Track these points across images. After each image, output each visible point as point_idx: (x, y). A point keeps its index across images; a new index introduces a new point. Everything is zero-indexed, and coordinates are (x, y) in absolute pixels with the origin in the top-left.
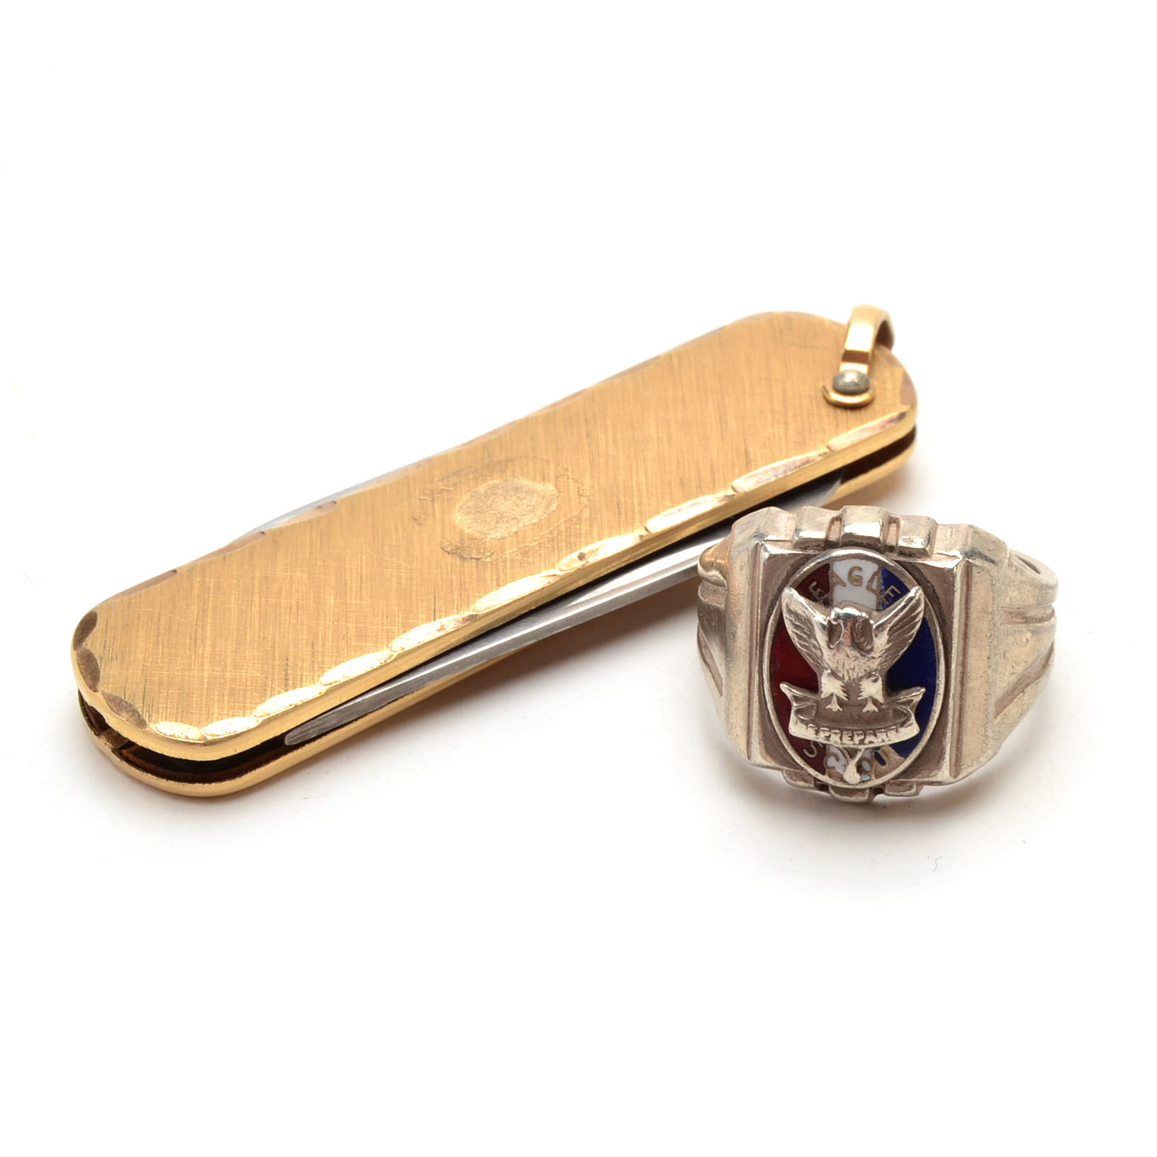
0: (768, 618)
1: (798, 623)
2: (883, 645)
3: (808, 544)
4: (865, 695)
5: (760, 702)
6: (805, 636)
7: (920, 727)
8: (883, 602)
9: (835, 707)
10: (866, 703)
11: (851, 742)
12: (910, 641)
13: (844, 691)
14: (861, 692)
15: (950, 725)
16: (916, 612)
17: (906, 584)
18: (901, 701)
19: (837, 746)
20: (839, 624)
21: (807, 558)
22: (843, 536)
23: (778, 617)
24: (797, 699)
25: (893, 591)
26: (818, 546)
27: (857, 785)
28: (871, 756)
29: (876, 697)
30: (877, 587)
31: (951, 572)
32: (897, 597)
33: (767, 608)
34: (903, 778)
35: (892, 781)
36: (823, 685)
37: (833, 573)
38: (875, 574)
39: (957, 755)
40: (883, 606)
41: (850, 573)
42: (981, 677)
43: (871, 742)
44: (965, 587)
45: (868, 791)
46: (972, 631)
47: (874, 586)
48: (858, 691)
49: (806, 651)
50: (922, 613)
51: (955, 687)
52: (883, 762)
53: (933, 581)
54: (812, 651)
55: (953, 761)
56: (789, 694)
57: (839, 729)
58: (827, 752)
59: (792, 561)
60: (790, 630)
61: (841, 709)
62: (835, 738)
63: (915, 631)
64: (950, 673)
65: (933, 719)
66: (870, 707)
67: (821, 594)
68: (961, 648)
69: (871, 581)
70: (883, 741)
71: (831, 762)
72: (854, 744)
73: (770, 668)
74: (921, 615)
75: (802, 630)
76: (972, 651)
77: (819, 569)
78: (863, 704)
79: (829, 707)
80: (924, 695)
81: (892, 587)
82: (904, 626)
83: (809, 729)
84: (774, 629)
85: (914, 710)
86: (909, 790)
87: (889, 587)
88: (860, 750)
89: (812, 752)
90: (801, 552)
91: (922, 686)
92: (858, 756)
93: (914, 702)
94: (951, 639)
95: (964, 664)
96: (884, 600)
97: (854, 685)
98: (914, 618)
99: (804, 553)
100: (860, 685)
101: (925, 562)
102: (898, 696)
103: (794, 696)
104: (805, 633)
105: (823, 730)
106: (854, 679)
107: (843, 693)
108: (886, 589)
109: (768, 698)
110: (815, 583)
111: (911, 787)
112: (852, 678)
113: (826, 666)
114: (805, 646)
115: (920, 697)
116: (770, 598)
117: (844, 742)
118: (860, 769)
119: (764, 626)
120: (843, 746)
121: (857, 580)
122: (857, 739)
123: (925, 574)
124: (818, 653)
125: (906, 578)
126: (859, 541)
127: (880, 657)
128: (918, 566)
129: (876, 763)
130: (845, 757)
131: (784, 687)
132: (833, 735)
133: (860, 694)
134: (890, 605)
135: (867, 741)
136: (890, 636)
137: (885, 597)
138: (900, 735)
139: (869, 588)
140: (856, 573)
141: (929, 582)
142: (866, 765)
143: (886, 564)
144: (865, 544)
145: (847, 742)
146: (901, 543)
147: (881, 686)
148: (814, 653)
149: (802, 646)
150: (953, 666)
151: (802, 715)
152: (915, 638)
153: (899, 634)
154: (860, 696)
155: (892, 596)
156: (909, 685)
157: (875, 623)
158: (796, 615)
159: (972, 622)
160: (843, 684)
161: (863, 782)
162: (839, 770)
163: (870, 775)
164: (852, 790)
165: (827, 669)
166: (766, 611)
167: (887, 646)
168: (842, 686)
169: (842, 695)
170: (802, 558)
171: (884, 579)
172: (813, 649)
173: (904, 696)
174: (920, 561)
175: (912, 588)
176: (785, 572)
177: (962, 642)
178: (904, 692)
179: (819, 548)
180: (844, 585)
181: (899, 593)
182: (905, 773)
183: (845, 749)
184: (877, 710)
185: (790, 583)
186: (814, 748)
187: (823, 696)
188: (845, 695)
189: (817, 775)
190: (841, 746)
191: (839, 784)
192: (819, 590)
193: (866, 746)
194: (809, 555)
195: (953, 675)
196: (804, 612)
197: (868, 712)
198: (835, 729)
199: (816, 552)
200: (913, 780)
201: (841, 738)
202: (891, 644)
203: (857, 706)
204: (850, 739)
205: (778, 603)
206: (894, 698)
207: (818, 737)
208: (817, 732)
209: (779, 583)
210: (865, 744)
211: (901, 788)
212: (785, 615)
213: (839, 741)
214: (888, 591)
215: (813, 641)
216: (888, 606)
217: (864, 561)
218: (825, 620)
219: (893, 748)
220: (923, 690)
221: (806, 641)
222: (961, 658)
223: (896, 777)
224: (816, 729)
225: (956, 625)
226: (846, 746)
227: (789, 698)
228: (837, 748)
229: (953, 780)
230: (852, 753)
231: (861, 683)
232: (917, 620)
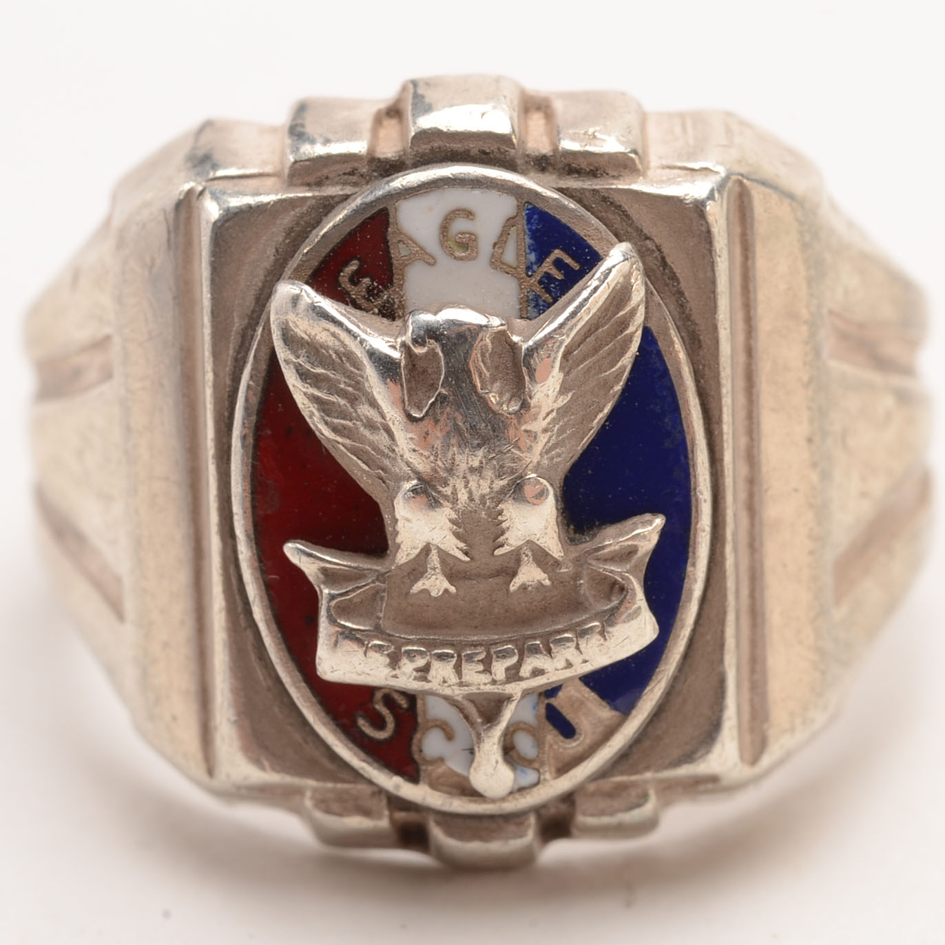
0: (236, 380)
1: (319, 370)
2: (552, 398)
3: (325, 171)
4: (513, 539)
5: (231, 610)
6: (342, 402)
7: (659, 622)
8: (537, 297)
9: (435, 584)
10: (518, 562)
11: (485, 678)
12: (618, 388)
13: (458, 536)
14: (503, 533)
15: (731, 618)
16: (628, 309)
17: (591, 242)
18: (606, 550)
19: (448, 692)
20: (433, 354)
21: (327, 206)
22: (414, 138)
23: (263, 366)
24: (330, 576)
25: (558, 264)
26: (352, 173)
27: (503, 799)
28: (537, 717)
29: (541, 543)
30: (518, 255)
31: (699, 208)
32: (571, 279)
33: (231, 352)
34: (622, 773)
35: (592, 787)
36: (400, 526)
37: (399, 232)
38: (510, 222)
39: (752, 702)
40: (537, 306)
41: (444, 228)
42: (796, 490)
43: (537, 672)
44: (738, 250)
45: (532, 820)
46: (764, 368)
47: (510, 255)
48: (497, 533)
49: (347, 442)
50: (642, 310)
51: (735, 515)
52: (567, 730)
53: (659, 234)
54: (362, 439)
55: (746, 717)
56: (309, 568)
57: (452, 645)
58: (420, 720)
59: (287, 220)
60: (300, 392)
61: (453, 589)
62: (442, 672)
63: (627, 360)
64: (723, 475)
65: (689, 599)
66: (530, 574)
67: (371, 293)
68: (742, 414)
69: (500, 243)
70: (569, 665)
71: (431, 744)
72: (494, 682)
73: (254, 507)
74: (640, 318)
75: (333, 388)
76: (769, 422)
77: (363, 226)
78: (509, 570)
79: (418, 586)
80: (664, 534)
81: (557, 253)
82: (601, 347)
83: (371, 654)
84: (255, 401)
85: (642, 575)
86: (639, 805)
87: (548, 254)
88: (509, 698)
89: (379, 723)
90: (309, 194)
91: (655, 510)
92: (507, 714)
93: (640, 554)
94: (719, 385)
95: (752, 457)
96: (538, 289)
97: (483, 515)
98: (624, 324)
99: (317, 194)
100: (500, 513)
101: (635, 187)
102: (597, 539)
103: (324, 571)
104: (342, 393)
105: (408, 653)
106: (483, 497)
107: (455, 541)
108: (540, 261)
109: (253, 590)
110: (353, 266)
111: (644, 797)
112: (476, 496)
113: (406, 469)
114: (344, 427)
115: (655, 539)
116: (237, 324)
117: (466, 678)
118: (509, 751)
119: (226, 404)
120: (466, 690)
121: (464, 246)
122: (500, 668)
123: (635, 217)
124: (381, 439)
125: (590, 227)
126: (457, 146)
127: (545, 431)
128: (618, 199)
129: (552, 736)
130: (472, 724)
131: (293, 551)
132: (436, 665)
133: (501, 539)
134: (555, 300)
135: (526, 670)
136: (567, 374)
137: (540, 282)
138: (611, 642)
139: (496, 263)
140: (460, 225)
141: (647, 238)
142: (525, 744)
143: (537, 194)
144: (474, 152)
145: (477, 680)
146: (568, 145)
147: (555, 511)
148: (371, 444)
149: (335, 429)
150: (728, 457)
151: (348, 620)
152: (629, 380)
153: (589, 369)
154: (502, 546)
155: (559, 276)
156: (621, 512)
157: (526, 340)
158: (314, 350)
159: (763, 341)
160: (454, 516)
161: (521, 790)
162: (455, 765)
163: (538, 770)
164: (491, 817)
165: (409, 479)
166: (230, 362)
167: (563, 401)
168: (451, 521)
169: (453, 546)
170: (313, 208)
171: (534, 235)
172: (367, 433)
173: (613, 539)
174: (621, 185)
175: (609, 249)
176: (271, 251)
177: (742, 399)
178: (611, 530)
179: (354, 179)
180: (431, 262)
181: (576, 266)
182: (623, 759)
183: (471, 698)
184: (547, 582)
185: (288, 271)
186: (385, 711)
187: (403, 556)
188: (462, 545)
189: (397, 787)
190: (458, 693)
191: (459, 805)
192: (366, 281)
193: (524, 685)
194: (332, 197)
195: (728, 481)
196: (333, 335)
197: (524, 587)
198: (444, 644)
199: (348, 190)
200: (648, 775)
201: (458, 669)
202: (570, 395)
203: (492, 576)
204: (481, 668)
205: (260, 330)
206: (588, 546)
207: (397, 672)
208: (394, 661)
209: (260, 275)
210: (521, 679)
211: (616, 804)
212: (282, 353)
213: (453, 679)
214: (547, 266)
215: (365, 410)
216: (549, 305)
217: (477, 192)
218: (394, 347)
219: (593, 689)
220: (659, 521)
221: (344, 415)
222: (743, 441)
223: (603, 773)
224: (392, 649)
225: (725, 348)
226: (473, 689)
227: (311, 579)
228: (446, 698)
229: (746, 772)
230: (490, 708)
231: (501, 506)
232: (631, 329)
